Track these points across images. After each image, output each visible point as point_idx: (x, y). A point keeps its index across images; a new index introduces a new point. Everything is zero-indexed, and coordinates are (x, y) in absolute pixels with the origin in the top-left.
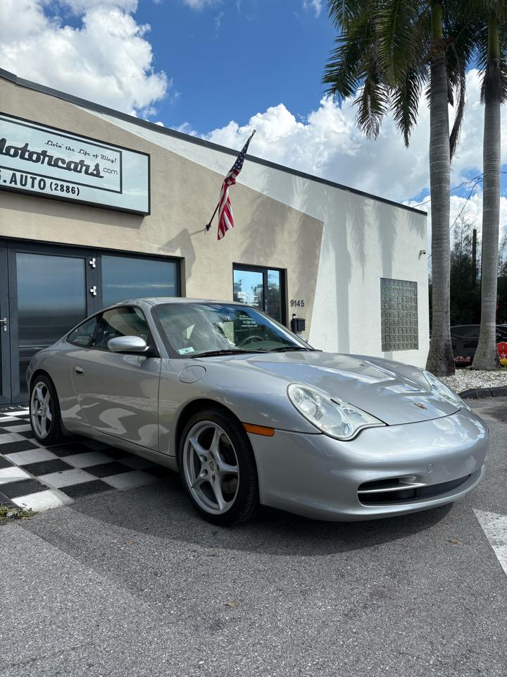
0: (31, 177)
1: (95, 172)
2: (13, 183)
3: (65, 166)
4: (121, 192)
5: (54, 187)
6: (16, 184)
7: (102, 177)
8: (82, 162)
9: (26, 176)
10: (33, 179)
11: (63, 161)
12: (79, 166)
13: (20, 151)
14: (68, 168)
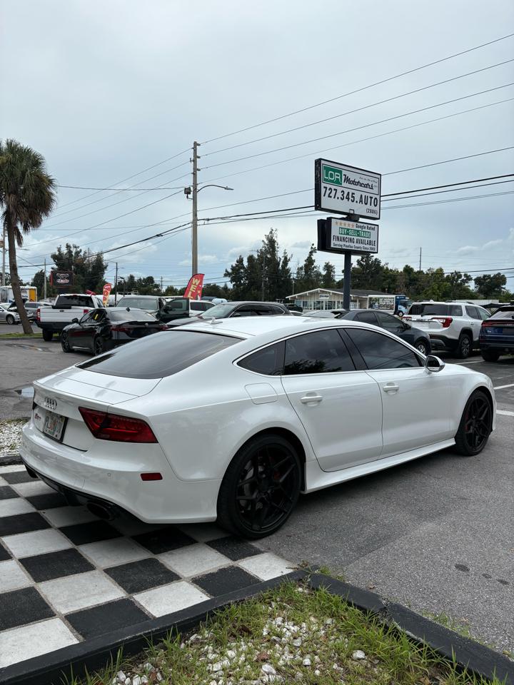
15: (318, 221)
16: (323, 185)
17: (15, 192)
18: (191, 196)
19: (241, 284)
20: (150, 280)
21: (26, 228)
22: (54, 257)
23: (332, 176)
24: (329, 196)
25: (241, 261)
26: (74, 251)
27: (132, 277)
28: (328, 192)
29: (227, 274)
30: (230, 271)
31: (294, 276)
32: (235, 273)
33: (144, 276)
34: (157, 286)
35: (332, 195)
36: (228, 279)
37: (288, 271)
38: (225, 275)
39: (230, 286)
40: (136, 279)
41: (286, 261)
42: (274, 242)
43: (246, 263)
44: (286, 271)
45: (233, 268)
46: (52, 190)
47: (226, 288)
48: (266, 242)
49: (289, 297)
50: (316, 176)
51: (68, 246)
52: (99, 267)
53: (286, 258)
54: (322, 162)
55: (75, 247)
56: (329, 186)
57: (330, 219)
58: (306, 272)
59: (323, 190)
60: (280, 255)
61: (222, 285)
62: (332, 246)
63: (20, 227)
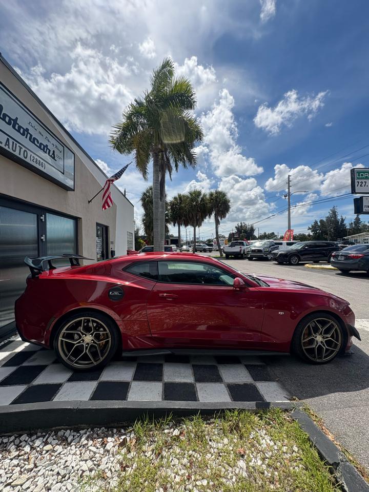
0: (19, 146)
1: (53, 156)
2: (7, 146)
3: (38, 145)
4: (63, 173)
5: (32, 158)
6: (9, 148)
7: (56, 160)
8: (47, 146)
9: (16, 144)
10: (21, 148)
11: (38, 142)
12: (46, 149)
13: (12, 122)
14: (40, 147)
15: (354, 199)
16: (356, 181)
17: (217, 207)
18: (287, 198)
19: (317, 233)
20: (273, 233)
21: (221, 219)
22: (236, 227)
23: (362, 175)
24: (361, 186)
25: (316, 222)
26: (243, 224)
27: (265, 233)
28: (360, 184)
29: (309, 229)
30: (311, 227)
31: (348, 227)
32: (314, 228)
33: (270, 232)
34: (276, 236)
35: (363, 185)
36: (310, 231)
37: (344, 225)
38: (308, 229)
39: (311, 234)
40: (267, 234)
41: (343, 220)
42: (336, 212)
43: (319, 224)
44: (343, 225)
45: (312, 226)
46: (230, 204)
47: (309, 235)
48: (331, 212)
49: (345, 238)
50: (352, 177)
51: (241, 223)
52: (252, 230)
53: (342, 219)
54: (355, 170)
55: (244, 223)
56: (360, 181)
57: (362, 198)
58: (355, 225)
59: (356, 184)
60: (339, 218)
61: (307, 234)
62: (364, 211)
63: (219, 219)
